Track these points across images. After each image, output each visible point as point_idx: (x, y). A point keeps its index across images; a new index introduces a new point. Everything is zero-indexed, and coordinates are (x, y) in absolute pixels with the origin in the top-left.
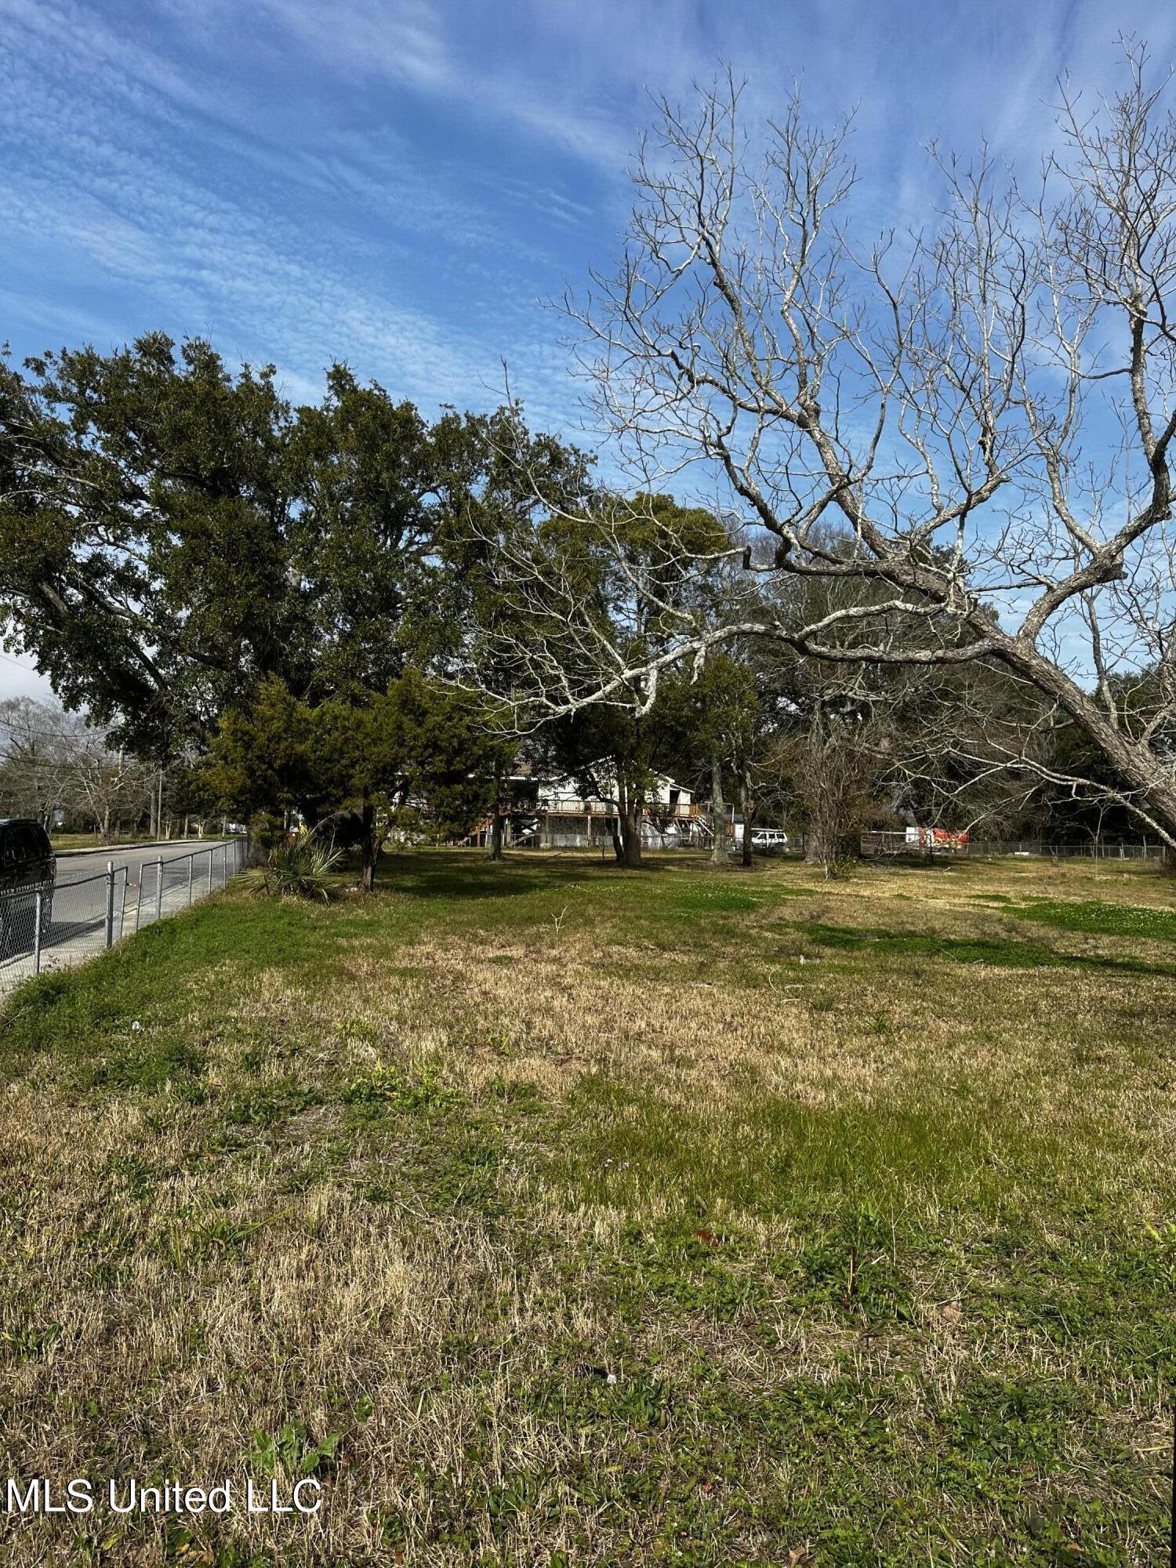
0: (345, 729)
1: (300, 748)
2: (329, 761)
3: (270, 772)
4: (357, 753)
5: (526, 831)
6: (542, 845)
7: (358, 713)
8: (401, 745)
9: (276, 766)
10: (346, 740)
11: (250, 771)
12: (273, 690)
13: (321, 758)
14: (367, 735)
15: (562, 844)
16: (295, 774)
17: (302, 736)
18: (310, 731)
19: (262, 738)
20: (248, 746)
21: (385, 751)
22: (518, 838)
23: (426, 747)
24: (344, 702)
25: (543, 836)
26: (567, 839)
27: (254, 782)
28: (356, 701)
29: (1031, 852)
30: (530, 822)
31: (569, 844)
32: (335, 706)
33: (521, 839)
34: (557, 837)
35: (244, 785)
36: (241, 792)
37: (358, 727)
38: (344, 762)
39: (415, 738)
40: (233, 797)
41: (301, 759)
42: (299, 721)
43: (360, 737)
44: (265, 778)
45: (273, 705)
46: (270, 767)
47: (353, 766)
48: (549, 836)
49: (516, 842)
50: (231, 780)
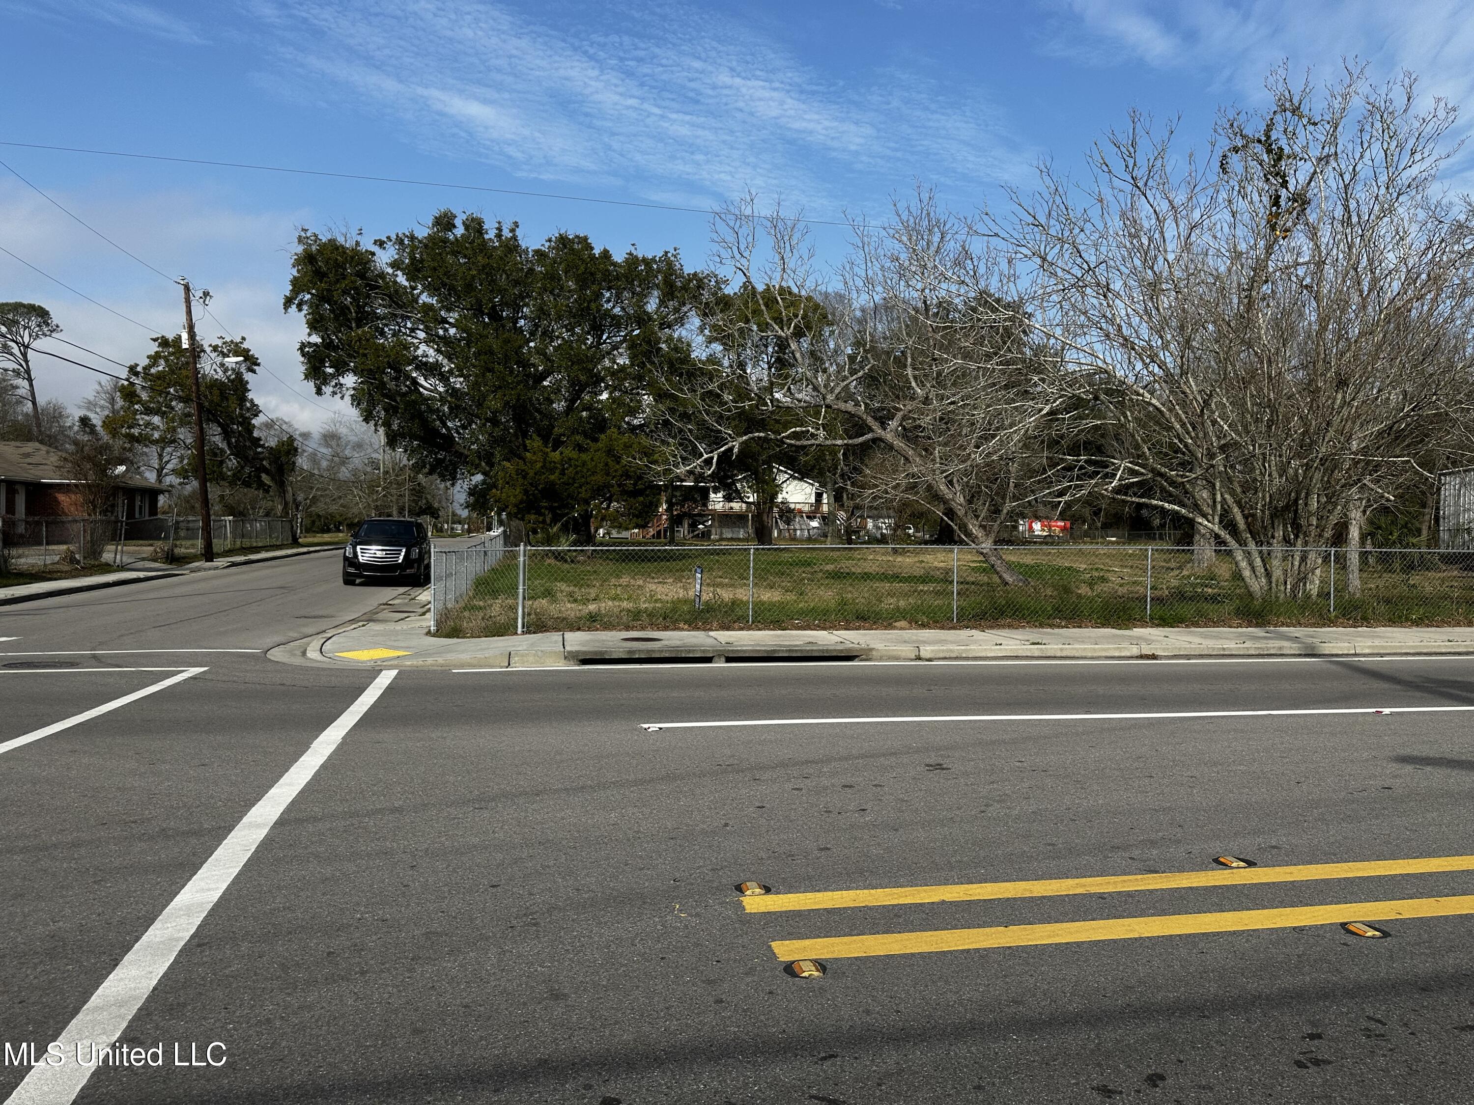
0: (576, 466)
1: (552, 477)
2: (568, 484)
3: (536, 492)
4: (583, 480)
5: (701, 526)
6: (712, 537)
7: (584, 456)
8: (608, 474)
9: (539, 488)
10: (577, 473)
11: (526, 492)
12: (535, 445)
13: (563, 483)
14: (588, 470)
15: (729, 536)
16: (550, 492)
17: (552, 471)
18: (557, 468)
19: (531, 473)
20: (524, 477)
21: (599, 479)
22: (693, 531)
23: (622, 476)
24: (574, 449)
25: (713, 531)
26: (733, 533)
27: (527, 497)
28: (580, 448)
29: (1118, 537)
30: (705, 519)
31: (735, 536)
32: (569, 452)
33: (697, 533)
34: (724, 531)
35: (522, 499)
36: (521, 502)
37: (584, 465)
38: (576, 485)
39: (616, 471)
40: (516, 506)
41: (553, 484)
42: (550, 463)
43: (585, 470)
44: (533, 495)
45: (535, 453)
46: (537, 489)
47: (581, 487)
48: (718, 531)
49: (691, 535)
50: (515, 496)
